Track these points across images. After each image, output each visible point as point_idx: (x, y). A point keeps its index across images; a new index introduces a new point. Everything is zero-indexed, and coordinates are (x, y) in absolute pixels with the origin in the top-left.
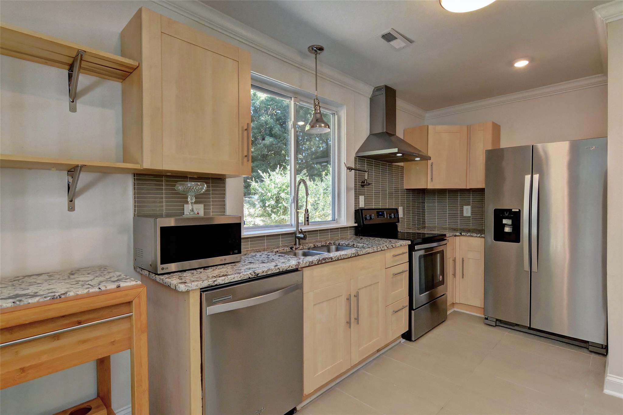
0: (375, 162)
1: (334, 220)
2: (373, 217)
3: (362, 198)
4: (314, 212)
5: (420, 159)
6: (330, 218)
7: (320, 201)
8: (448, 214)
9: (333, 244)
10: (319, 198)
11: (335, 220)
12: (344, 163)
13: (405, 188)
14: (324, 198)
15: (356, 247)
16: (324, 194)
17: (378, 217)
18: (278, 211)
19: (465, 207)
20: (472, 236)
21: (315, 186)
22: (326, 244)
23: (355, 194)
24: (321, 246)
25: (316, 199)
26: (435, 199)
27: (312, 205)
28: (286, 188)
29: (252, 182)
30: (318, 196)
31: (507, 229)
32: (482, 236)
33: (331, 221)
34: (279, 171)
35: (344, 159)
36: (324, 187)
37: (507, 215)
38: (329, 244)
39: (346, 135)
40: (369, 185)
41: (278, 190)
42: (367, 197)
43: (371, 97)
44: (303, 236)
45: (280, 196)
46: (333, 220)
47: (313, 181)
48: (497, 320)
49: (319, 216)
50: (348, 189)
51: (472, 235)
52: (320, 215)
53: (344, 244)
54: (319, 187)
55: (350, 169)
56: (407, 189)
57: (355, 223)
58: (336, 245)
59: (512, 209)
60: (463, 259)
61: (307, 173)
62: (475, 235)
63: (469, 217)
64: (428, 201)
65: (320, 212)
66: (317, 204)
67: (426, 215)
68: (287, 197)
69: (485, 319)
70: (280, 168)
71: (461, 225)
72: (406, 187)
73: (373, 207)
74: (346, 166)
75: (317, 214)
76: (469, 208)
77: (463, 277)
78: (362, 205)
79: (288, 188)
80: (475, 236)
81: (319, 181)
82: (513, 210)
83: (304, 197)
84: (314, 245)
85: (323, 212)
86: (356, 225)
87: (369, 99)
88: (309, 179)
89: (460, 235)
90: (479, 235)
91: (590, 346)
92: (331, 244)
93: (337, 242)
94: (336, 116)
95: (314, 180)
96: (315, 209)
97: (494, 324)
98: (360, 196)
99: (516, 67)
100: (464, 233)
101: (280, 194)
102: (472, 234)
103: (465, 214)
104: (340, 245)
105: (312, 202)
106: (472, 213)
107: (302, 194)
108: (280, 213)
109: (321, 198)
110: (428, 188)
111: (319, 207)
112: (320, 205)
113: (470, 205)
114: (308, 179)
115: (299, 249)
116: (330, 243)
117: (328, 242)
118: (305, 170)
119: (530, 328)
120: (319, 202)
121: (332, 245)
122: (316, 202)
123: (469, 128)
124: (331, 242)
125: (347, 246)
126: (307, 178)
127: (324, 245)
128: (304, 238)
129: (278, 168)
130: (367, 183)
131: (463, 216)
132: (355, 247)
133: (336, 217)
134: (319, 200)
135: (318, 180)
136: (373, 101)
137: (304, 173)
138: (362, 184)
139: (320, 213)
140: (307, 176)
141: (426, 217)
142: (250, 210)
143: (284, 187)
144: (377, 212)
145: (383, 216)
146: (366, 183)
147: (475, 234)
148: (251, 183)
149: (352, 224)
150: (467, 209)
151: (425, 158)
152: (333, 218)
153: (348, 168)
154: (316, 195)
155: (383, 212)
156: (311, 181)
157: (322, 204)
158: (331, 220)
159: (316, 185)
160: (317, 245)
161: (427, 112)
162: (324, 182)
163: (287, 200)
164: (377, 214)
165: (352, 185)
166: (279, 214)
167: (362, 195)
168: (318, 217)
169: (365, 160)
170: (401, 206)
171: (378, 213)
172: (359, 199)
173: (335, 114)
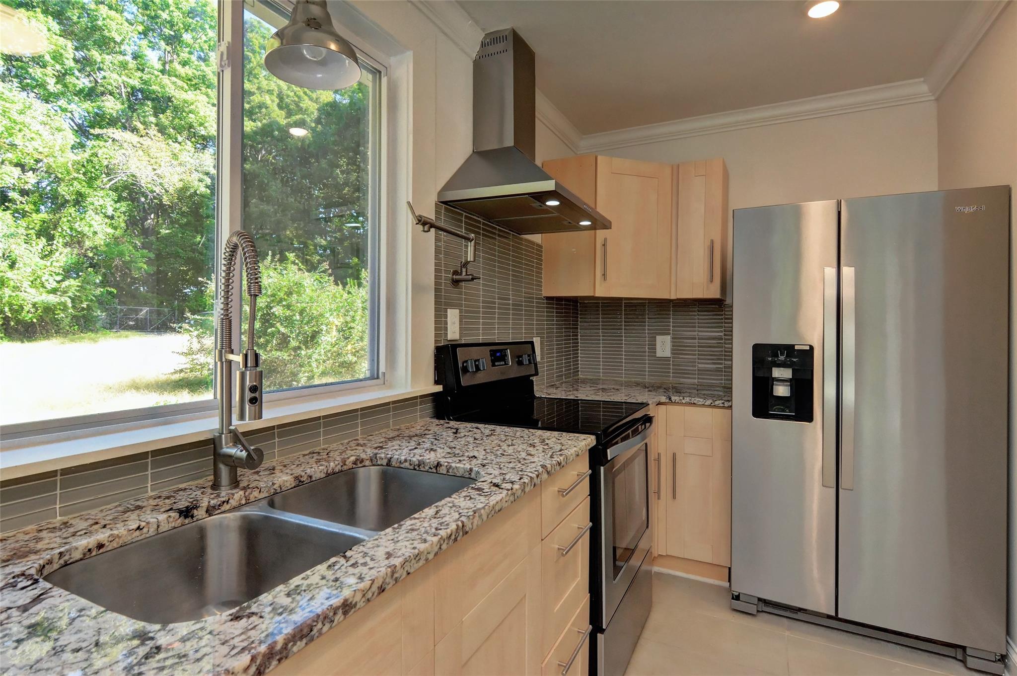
0: (484, 224)
1: (375, 376)
2: (484, 367)
3: (453, 315)
4: (343, 344)
5: (590, 223)
6: (363, 368)
7: (357, 322)
8: (625, 351)
9: (367, 463)
10: (353, 317)
11: (378, 378)
12: (409, 203)
13: (544, 295)
14: (363, 317)
15: (445, 472)
16: (363, 310)
17: (494, 365)
18: (268, 342)
19: (659, 338)
20: (694, 404)
21: (346, 294)
22: (345, 464)
23: (435, 304)
24: (324, 475)
25: (348, 319)
26: (599, 322)
27: (339, 331)
28: (286, 298)
29: (209, 282)
30: (351, 313)
31: (782, 391)
32: (717, 403)
33: (365, 379)
34: (271, 264)
35: (405, 194)
36: (363, 296)
37: (782, 358)
38: (355, 463)
39: (411, 137)
40: (473, 279)
41: (269, 300)
42: (467, 311)
43: (478, 57)
44: (244, 454)
45: (272, 311)
46: (372, 378)
47: (342, 283)
48: (760, 599)
49: (354, 351)
50: (417, 288)
51: (695, 402)
52: (355, 349)
53: (406, 461)
54: (354, 297)
55: (423, 222)
56: (548, 298)
57: (437, 382)
58: (379, 465)
59: (794, 346)
60: (674, 455)
61: (330, 270)
62: (700, 401)
63: (666, 359)
64: (582, 324)
65: (355, 343)
66: (349, 329)
67: (579, 355)
68: (287, 314)
69: (733, 598)
70: (273, 256)
71: (652, 376)
72: (547, 292)
73: (481, 339)
74: (413, 213)
75: (349, 347)
76: (668, 339)
77: (674, 497)
78: (453, 333)
79: (289, 297)
80: (701, 403)
81: (355, 285)
82: (796, 347)
83: (322, 315)
84: (296, 478)
85: (361, 344)
86: (439, 388)
87: (472, 64)
88: (334, 281)
89: (667, 401)
90: (708, 402)
91: (968, 658)
92: (362, 461)
93: (383, 456)
94: (384, 80)
95: (344, 285)
96: (346, 338)
97: (753, 609)
98: (449, 310)
99: (811, 18)
100: (676, 398)
101: (271, 308)
102: (693, 399)
103: (659, 353)
104: (394, 464)
105: (339, 324)
106: (672, 350)
107: (318, 309)
108: (272, 347)
109: (358, 318)
110: (597, 295)
111: (353, 335)
112: (356, 331)
113: (670, 334)
114: (332, 281)
115: (226, 507)
116: (357, 460)
117: (353, 458)
118: (325, 263)
119: (836, 618)
120: (352, 325)
121: (364, 466)
122: (347, 326)
123: (676, 170)
124: (363, 456)
125: (415, 469)
126: (330, 278)
127: (337, 470)
128: (253, 461)
129: (269, 258)
130: (467, 275)
131: (655, 356)
132: (441, 472)
133: (382, 369)
134: (354, 321)
135: (352, 283)
136: (479, 68)
137: (323, 269)
138: (454, 277)
139: (356, 345)
140: (330, 275)
141: (579, 358)
142: (203, 340)
143: (281, 294)
144: (490, 351)
145: (505, 362)
146: (464, 273)
147: (702, 400)
148: (208, 284)
149: (428, 386)
150: (663, 343)
151: (600, 223)
152: (371, 369)
153: (420, 221)
154: (348, 311)
155: (505, 352)
156: (338, 285)
157: (360, 329)
158: (368, 375)
159: (349, 293)
160: (311, 477)
161: (584, 136)
162: (364, 287)
163: (287, 319)
164: (491, 355)
165: (429, 279)
166: (268, 349)
167: (453, 306)
168: (352, 353)
169: (461, 215)
170: (538, 335)
171: (493, 353)
172: (447, 318)
173: (380, 72)
